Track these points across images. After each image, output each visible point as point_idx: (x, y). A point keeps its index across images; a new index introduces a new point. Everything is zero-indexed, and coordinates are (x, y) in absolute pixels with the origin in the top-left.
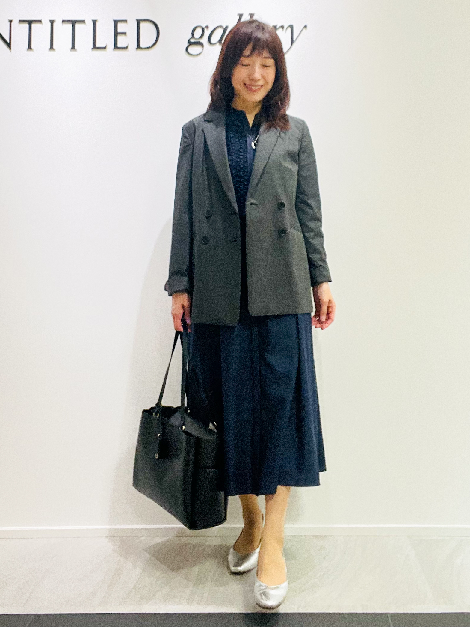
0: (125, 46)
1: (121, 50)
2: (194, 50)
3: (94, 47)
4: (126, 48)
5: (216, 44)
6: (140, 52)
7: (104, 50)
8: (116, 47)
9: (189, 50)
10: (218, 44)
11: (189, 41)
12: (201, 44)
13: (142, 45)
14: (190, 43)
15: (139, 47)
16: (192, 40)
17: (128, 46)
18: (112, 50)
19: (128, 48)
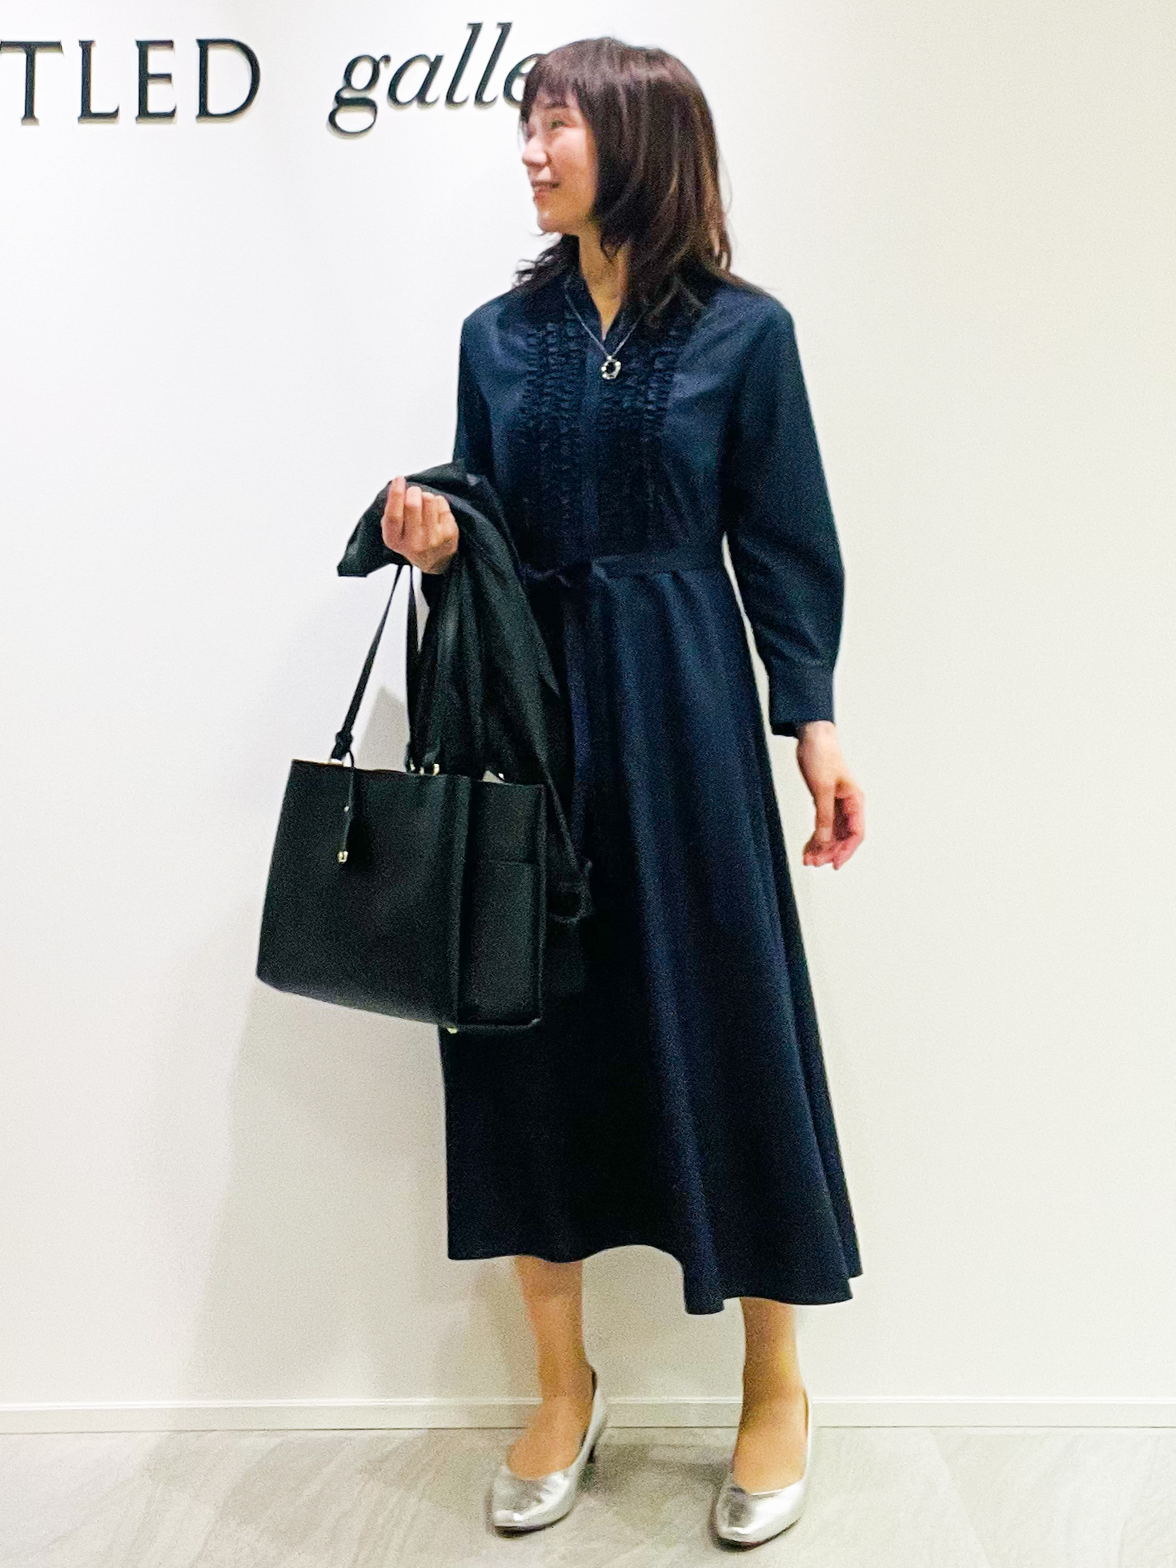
0: (169, 110)
1: (158, 120)
2: (350, 119)
3: (86, 113)
4: (170, 115)
5: (410, 102)
6: (209, 126)
7: (112, 120)
8: (144, 113)
9: (340, 119)
10: (415, 104)
11: (338, 99)
12: (371, 104)
13: (212, 108)
14: (340, 101)
15: (204, 112)
16: (346, 95)
17: (175, 110)
18: (134, 120)
19: (176, 115)
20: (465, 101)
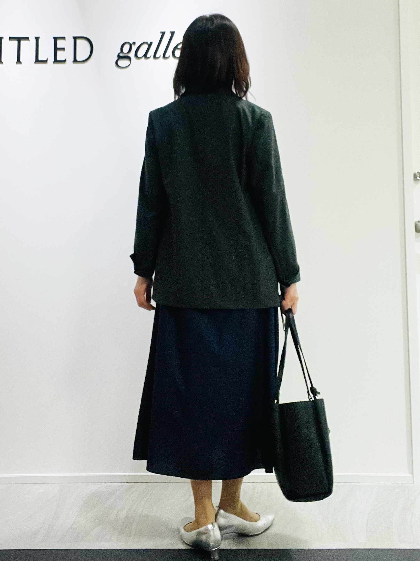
0: (64, 59)
1: (60, 63)
2: (122, 63)
3: (37, 61)
4: (64, 61)
5: (142, 57)
6: (77, 65)
8: (56, 61)
9: (119, 63)
10: (143, 58)
12: (129, 58)
13: (78, 59)
14: (119, 57)
15: (75, 61)
16: (121, 55)
17: (66, 59)
18: (53, 63)
19: (66, 62)
20: (159, 57)
